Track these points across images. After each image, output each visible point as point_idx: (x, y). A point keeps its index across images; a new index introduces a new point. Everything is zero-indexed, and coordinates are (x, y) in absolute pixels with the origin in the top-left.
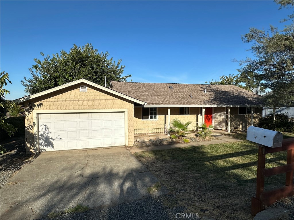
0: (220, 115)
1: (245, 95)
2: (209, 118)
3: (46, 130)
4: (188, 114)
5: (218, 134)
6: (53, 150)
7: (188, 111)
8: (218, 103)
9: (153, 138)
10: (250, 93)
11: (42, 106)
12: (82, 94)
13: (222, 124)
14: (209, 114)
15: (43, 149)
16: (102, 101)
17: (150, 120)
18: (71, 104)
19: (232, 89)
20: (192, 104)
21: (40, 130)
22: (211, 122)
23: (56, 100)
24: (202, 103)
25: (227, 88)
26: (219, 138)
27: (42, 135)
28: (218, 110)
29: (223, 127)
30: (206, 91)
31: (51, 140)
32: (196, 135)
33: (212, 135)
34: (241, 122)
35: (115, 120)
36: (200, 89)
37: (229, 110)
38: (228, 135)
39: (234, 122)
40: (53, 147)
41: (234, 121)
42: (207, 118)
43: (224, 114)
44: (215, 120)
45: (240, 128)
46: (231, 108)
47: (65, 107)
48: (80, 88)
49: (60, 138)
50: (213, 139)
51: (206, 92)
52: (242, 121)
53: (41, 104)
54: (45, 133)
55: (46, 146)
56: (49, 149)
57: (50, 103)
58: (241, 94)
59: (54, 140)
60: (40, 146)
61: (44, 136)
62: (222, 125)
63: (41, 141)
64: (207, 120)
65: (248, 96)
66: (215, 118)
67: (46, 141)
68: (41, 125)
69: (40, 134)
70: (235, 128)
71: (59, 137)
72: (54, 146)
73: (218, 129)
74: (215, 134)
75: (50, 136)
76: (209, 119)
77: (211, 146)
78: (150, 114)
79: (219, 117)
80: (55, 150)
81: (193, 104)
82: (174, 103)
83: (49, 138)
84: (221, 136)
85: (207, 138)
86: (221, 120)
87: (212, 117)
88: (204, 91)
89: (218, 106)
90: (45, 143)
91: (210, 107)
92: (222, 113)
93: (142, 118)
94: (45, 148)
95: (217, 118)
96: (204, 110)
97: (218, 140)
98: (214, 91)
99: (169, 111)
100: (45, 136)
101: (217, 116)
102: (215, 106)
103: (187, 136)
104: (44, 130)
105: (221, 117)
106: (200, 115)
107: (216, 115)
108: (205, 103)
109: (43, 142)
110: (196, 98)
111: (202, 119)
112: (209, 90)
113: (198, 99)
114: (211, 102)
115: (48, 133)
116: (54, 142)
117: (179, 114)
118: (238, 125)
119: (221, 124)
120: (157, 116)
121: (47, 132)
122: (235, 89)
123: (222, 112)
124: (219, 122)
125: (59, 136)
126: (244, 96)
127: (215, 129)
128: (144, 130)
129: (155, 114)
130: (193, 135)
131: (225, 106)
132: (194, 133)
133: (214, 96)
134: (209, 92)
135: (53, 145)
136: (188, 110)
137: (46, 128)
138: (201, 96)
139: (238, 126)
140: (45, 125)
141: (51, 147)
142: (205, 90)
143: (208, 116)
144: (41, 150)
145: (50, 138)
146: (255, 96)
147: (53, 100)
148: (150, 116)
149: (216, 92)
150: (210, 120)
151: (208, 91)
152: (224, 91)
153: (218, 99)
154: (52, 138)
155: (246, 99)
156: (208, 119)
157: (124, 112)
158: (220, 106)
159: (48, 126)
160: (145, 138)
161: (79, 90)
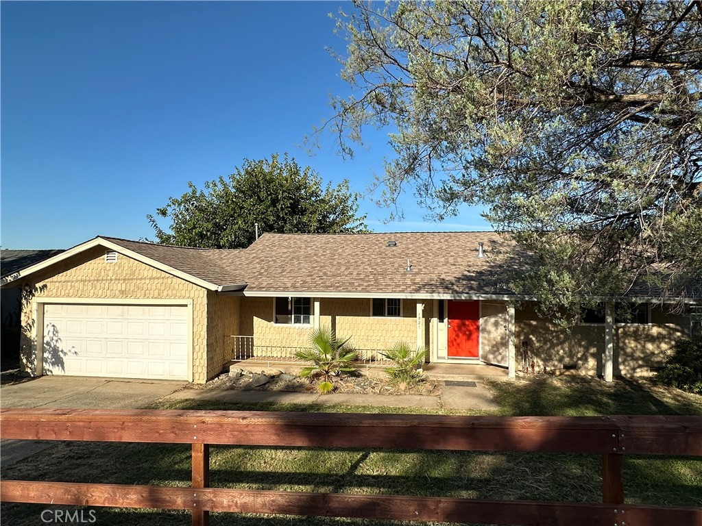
0: (496, 324)
2: (470, 331)
3: (54, 334)
4: (399, 315)
6: (63, 374)
7: (399, 309)
11: (45, 291)
14: (468, 319)
15: (48, 370)
18: (90, 287)
21: (45, 334)
22: (475, 341)
23: (67, 279)
27: (48, 344)
28: (489, 307)
29: (502, 359)
31: (60, 353)
33: (449, 380)
39: (562, 348)
40: (63, 368)
41: (562, 343)
43: (505, 319)
47: (80, 292)
48: (106, 256)
49: (76, 353)
51: (480, 255)
52: (595, 346)
53: (45, 286)
54: (53, 339)
55: (53, 364)
56: (56, 371)
57: (57, 284)
59: (65, 354)
60: (44, 363)
61: (50, 346)
62: (500, 354)
63: (46, 355)
64: (460, 335)
66: (484, 330)
67: (53, 356)
68: (48, 325)
69: (45, 342)
71: (73, 351)
72: (65, 365)
75: (60, 346)
78: (293, 313)
79: (492, 329)
80: (66, 374)
83: (58, 351)
85: (403, 386)
86: (499, 338)
87: (478, 328)
90: (52, 359)
92: (501, 318)
93: (274, 319)
94: (51, 368)
95: (489, 332)
99: (317, 305)
100: (53, 346)
101: (490, 327)
104: (51, 334)
105: (497, 329)
106: (435, 319)
109: (50, 357)
114: (450, 284)
115: (57, 341)
116: (65, 359)
117: (371, 313)
118: (579, 359)
119: (498, 350)
120: (312, 317)
121: (55, 338)
123: (500, 315)
124: (494, 343)
125: (73, 347)
135: (64, 363)
136: (399, 305)
137: (55, 331)
139: (580, 362)
140: (53, 326)
141: (60, 368)
143: (464, 325)
144: (46, 372)
145: (60, 350)
147: (63, 279)
148: (293, 316)
154: (62, 351)
156: (464, 334)
157: (186, 306)
159: (58, 328)
161: (104, 259)
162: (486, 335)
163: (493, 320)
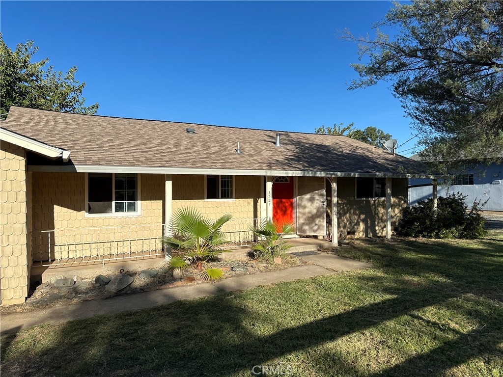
0: (312, 200)
1: (368, 154)
2: (286, 207)
4: (231, 197)
5: (308, 250)
7: (232, 191)
8: (304, 166)
10: (380, 151)
13: (317, 222)
14: (284, 198)
19: (341, 143)
22: (289, 216)
24: (264, 166)
25: (327, 140)
26: (311, 260)
28: (307, 185)
29: (319, 228)
30: (280, 143)
32: (251, 255)
33: (293, 252)
34: (363, 217)
36: (266, 138)
37: (334, 186)
38: (334, 250)
39: (346, 218)
41: (345, 214)
42: (280, 205)
43: (322, 195)
44: (301, 213)
45: (360, 233)
46: (339, 180)
50: (293, 263)
51: (278, 144)
52: (364, 214)
58: (360, 151)
62: (316, 225)
65: (374, 156)
66: (299, 205)
70: (349, 233)
73: (307, 237)
74: (300, 249)
76: (286, 210)
78: (112, 199)
79: (309, 204)
84: (316, 253)
85: (278, 261)
86: (315, 211)
87: (292, 205)
88: (275, 143)
89: (306, 175)
91: (285, 175)
93: (87, 209)
95: (305, 207)
96: (269, 185)
97: (307, 267)
98: (298, 144)
101: (305, 203)
102: (298, 174)
103: (222, 256)
105: (312, 203)
106: (262, 199)
107: (301, 200)
108: (270, 166)
110: (250, 155)
111: (266, 208)
112: (286, 142)
113: (255, 158)
114: (288, 163)
117: (206, 196)
118: (355, 224)
119: (314, 221)
120: (139, 203)
122: (346, 143)
123: (317, 192)
124: (310, 215)
126: (367, 156)
127: (301, 236)
129: (133, 197)
130: (241, 255)
131: (323, 175)
132: (247, 247)
133: (297, 152)
134: (287, 144)
136: (232, 187)
138: (264, 152)
139: (356, 227)
142: (276, 140)
143: (281, 202)
146: (391, 157)
149: (302, 146)
150: (289, 212)
151: (283, 144)
152: (322, 145)
153: (305, 158)
155: (371, 162)
156: (282, 210)
158: (310, 175)
162: (301, 210)
163: (308, 196)
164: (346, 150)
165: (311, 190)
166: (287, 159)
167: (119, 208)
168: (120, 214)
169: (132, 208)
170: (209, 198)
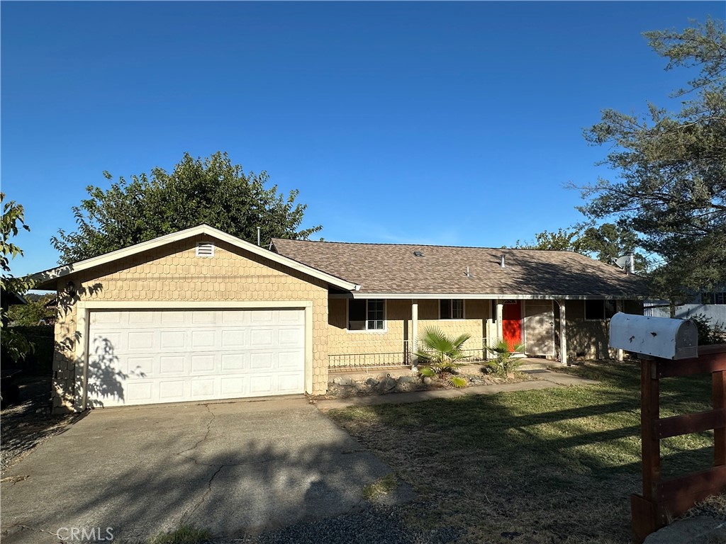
0: (541, 322)
1: (598, 273)
2: (514, 329)
3: (106, 352)
4: (462, 318)
5: (537, 369)
6: (121, 403)
7: (462, 311)
8: (533, 289)
9: (375, 376)
10: (611, 269)
11: (99, 292)
12: (201, 264)
13: (546, 343)
14: (512, 319)
15: (96, 402)
16: (249, 280)
17: (367, 331)
18: (173, 288)
19: (568, 260)
20: (471, 291)
21: (92, 351)
22: (518, 337)
23: (137, 276)
24: (496, 290)
25: (553, 257)
26: (541, 376)
27: (95, 365)
28: (534, 307)
29: (548, 350)
30: (505, 264)
31: (117, 376)
32: (484, 371)
33: (523, 369)
34: (593, 340)
35: (281, 327)
36: (489, 257)
37: (563, 308)
38: (563, 369)
39: (576, 340)
40: (121, 396)
41: (575, 336)
42: (509, 327)
43: (551, 317)
44: (529, 334)
45: (590, 355)
46: (567, 303)
47: (157, 293)
48: (197, 248)
49: (142, 374)
50: (524, 378)
51: (503, 265)
52: (595, 336)
53: (99, 286)
54: (104, 358)
55: (104, 392)
56: (110, 401)
57: (120, 283)
58: (590, 270)
59: (125, 377)
60: (89, 393)
61: (99, 368)
62: (546, 346)
63: (91, 381)
64: (507, 333)
65: (606, 275)
66: (528, 327)
67: (104, 382)
68: (95, 340)
69: (90, 363)
70: (578, 355)
71: (138, 371)
72: (124, 392)
73: (538, 357)
74: (529, 368)
75: (116, 366)
76: (515, 332)
77: (522, 395)
78: (367, 318)
79: (538, 326)
80: (127, 404)
81: (473, 292)
82: (427, 290)
83: (113, 374)
84: (546, 372)
85: (511, 376)
86: (544, 332)
87: (520, 326)
88: (500, 264)
89: (535, 298)
90: (101, 385)
91: (515, 298)
92: (546, 315)
93: (348, 326)
94: (100, 398)
95: (534, 329)
96: (500, 308)
97: (538, 382)
98: (523, 263)
99: (415, 307)
100: (103, 367)
101: (534, 324)
102: (528, 297)
103: (459, 370)
104: (101, 352)
105: (542, 325)
106: (491, 320)
107: (530, 320)
108: (502, 291)
109: (98, 383)
110: (480, 279)
111: (496, 330)
112: (512, 262)
113: (485, 282)
114: (516, 287)
115: (111, 360)
116: (125, 384)
117: (439, 317)
118: (586, 347)
119: (544, 342)
120: (386, 323)
121: (108, 357)
122: (574, 261)
123: (546, 313)
124: (539, 337)
125: (138, 367)
126: (598, 276)
127: (529, 356)
128: (352, 357)
129: (380, 318)
130: (475, 371)
131: (551, 298)
132: (478, 364)
133: (524, 274)
134: (512, 265)
135: (122, 390)
136: (462, 308)
137: (108, 346)
138: (491, 275)
139: (586, 350)
140: (105, 340)
141: (117, 396)
142: (501, 260)
143: (510, 324)
144: (91, 404)
145: (117, 371)
146: (624, 276)
147: (129, 276)
148: (367, 322)
149: (529, 266)
150: (517, 333)
151: (509, 264)
152: (548, 264)
153: (533, 280)
154: (119, 374)
155: (602, 283)
156: (510, 332)
157: (304, 308)
158: (539, 298)
159: (113, 342)
160: (354, 375)
161: (195, 252)
162: (531, 331)
163: (537, 318)
164: (576, 269)
165: (539, 312)
166: (516, 282)
167: (371, 327)
168: (372, 331)
169: (380, 326)
170: (442, 318)
